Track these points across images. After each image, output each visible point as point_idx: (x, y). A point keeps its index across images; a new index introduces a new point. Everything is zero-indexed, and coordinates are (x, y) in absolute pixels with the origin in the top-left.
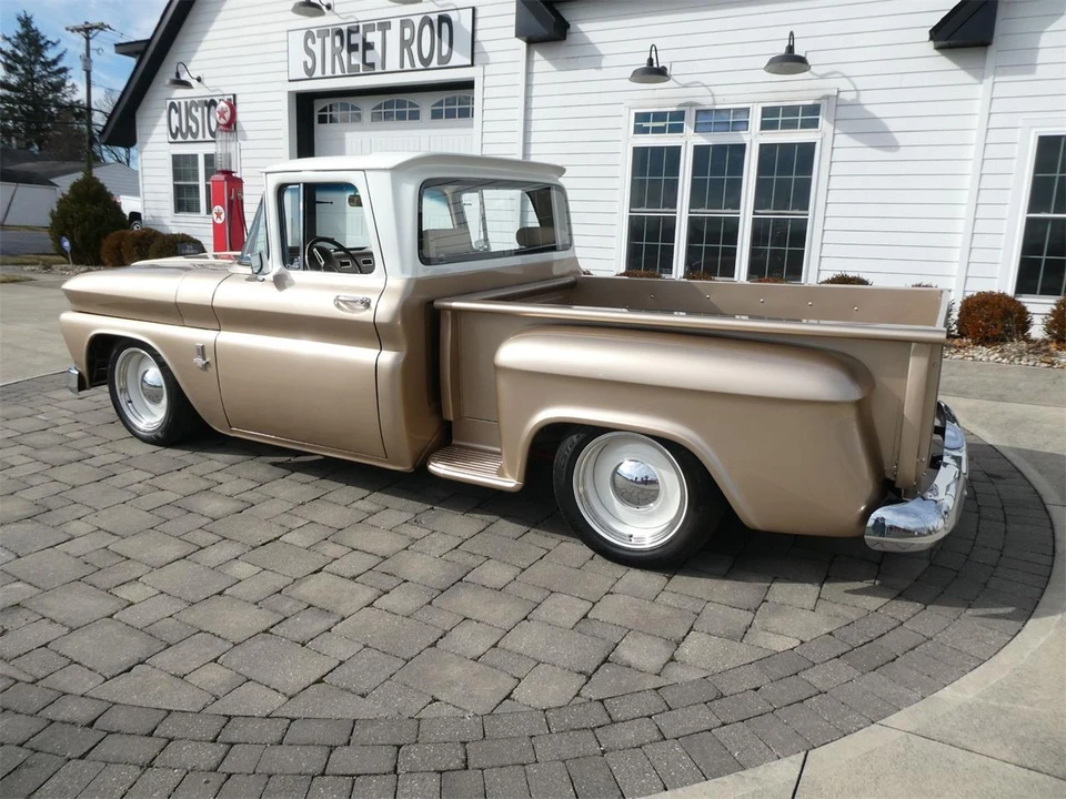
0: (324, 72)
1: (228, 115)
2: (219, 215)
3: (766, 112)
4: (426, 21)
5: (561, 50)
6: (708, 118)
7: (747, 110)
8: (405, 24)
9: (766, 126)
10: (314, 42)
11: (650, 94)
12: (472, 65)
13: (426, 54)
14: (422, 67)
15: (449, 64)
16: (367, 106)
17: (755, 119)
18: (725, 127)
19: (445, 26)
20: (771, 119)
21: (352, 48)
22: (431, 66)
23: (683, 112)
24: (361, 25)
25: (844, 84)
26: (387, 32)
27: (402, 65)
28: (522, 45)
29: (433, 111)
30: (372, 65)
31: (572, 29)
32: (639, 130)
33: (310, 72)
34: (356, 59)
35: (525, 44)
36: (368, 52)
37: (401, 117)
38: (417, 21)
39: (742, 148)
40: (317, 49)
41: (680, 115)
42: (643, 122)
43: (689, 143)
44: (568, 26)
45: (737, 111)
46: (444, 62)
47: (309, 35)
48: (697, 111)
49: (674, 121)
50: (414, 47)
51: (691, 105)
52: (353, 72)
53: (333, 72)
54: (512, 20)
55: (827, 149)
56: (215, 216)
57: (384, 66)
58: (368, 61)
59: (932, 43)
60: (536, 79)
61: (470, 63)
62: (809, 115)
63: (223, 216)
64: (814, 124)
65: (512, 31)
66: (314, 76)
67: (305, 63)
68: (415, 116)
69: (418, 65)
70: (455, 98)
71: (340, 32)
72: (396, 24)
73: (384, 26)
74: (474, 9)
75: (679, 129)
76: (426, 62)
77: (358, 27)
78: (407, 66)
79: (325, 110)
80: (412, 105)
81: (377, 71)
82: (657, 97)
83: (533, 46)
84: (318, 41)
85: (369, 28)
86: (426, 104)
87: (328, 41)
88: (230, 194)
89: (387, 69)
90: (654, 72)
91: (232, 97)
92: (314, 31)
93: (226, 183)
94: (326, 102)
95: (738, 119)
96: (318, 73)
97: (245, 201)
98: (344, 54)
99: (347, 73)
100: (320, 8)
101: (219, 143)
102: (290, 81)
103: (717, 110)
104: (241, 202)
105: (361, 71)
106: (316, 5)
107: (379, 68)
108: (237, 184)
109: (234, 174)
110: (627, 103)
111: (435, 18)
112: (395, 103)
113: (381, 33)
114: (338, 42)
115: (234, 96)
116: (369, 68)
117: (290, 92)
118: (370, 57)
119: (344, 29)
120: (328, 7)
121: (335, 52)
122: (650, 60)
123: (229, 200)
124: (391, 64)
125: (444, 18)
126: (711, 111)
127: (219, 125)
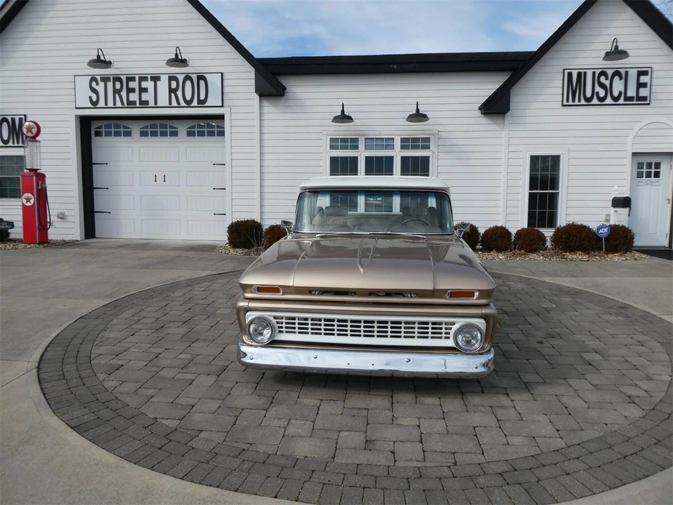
0: (106, 104)
1: (34, 131)
2: (28, 200)
3: (403, 140)
4: (188, 78)
5: (281, 102)
6: (371, 142)
7: (393, 139)
8: (172, 78)
9: (403, 147)
10: (97, 84)
11: (338, 129)
12: (222, 106)
13: (188, 97)
14: (186, 105)
15: (206, 105)
16: (136, 128)
17: (397, 144)
18: (382, 147)
19: (202, 83)
20: (406, 143)
21: (130, 90)
22: (192, 105)
23: (358, 138)
24: (137, 77)
25: (441, 128)
26: (158, 82)
27: (170, 103)
28: (256, 97)
29: (188, 131)
30: (147, 102)
31: (287, 90)
32: (332, 147)
33: (94, 104)
34: (134, 97)
35: (258, 97)
36: (143, 94)
37: (164, 134)
38: (181, 78)
39: (392, 158)
40: (100, 88)
41: (356, 140)
42: (334, 143)
43: (362, 156)
45: (387, 139)
46: (202, 103)
47: (93, 79)
48: (365, 139)
49: (352, 143)
50: (179, 93)
51: (362, 135)
52: (131, 104)
53: (115, 103)
54: (253, 82)
55: (435, 161)
56: (24, 201)
57: (156, 103)
58: (143, 99)
59: (480, 111)
60: (266, 117)
61: (221, 105)
62: (424, 143)
63: (32, 201)
64: (428, 147)
65: (253, 89)
66: (98, 106)
67: (90, 98)
68: (175, 134)
69: (183, 104)
70: (210, 125)
71: (120, 80)
72: (165, 79)
73: (156, 79)
74: (222, 74)
75: (356, 147)
76: (189, 103)
77: (134, 77)
78: (174, 103)
79: (99, 128)
80: (171, 127)
81: (150, 106)
82: (343, 130)
83: (263, 98)
84: (102, 84)
85: (143, 79)
86: (182, 128)
87: (110, 85)
88: (37, 185)
89: (159, 105)
90: (344, 118)
91: (23, 117)
92: (98, 78)
93: (34, 177)
94: (102, 123)
95: (388, 143)
96: (102, 103)
97: (48, 189)
98: (124, 94)
99: (126, 106)
100: (107, 64)
101: (26, 149)
102: (76, 108)
103: (376, 138)
104: (45, 190)
105: (138, 105)
106: (105, 62)
107: (152, 103)
108: (41, 177)
109: (38, 171)
110: (324, 133)
111: (194, 77)
112: (160, 125)
113: (153, 82)
114: (118, 85)
115: (25, 116)
116: (144, 104)
117: (76, 116)
118: (145, 97)
119: (124, 78)
120: (110, 63)
121: (116, 92)
122: (343, 111)
123: (37, 189)
124: (162, 102)
125: (201, 77)
126: (373, 138)
127: (27, 137)
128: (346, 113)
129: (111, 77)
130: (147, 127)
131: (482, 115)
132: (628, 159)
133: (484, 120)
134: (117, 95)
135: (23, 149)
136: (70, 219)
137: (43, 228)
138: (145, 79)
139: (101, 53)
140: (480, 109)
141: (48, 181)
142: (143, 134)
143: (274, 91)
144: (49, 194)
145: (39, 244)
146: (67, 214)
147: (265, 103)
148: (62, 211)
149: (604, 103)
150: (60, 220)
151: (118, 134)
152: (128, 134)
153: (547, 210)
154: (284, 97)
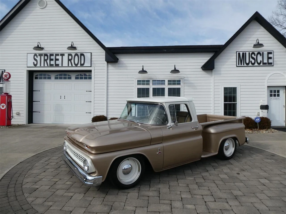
0: (40, 65)
1: (8, 76)
2: (3, 106)
3: (169, 81)
4: (76, 55)
5: (117, 65)
6: (155, 82)
7: (165, 80)
8: (69, 55)
9: (169, 84)
10: (37, 57)
11: (141, 76)
12: (91, 67)
13: (76, 63)
15: (84, 66)
16: (53, 76)
17: (166, 82)
18: (159, 84)
19: (82, 57)
21: (51, 60)
22: (78, 66)
23: (149, 80)
24: (54, 54)
25: (185, 76)
26: (63, 56)
27: (68, 65)
28: (106, 63)
29: (75, 77)
30: (58, 65)
31: (119, 60)
32: (138, 84)
33: (35, 65)
34: (53, 62)
35: (107, 63)
36: (57, 61)
37: (65, 78)
38: (73, 55)
39: (164, 89)
40: (38, 59)
41: (149, 81)
42: (139, 82)
43: (151, 87)
44: (118, 59)
45: (162, 81)
46: (82, 65)
47: (35, 55)
48: (153, 80)
50: (72, 61)
51: (151, 79)
52: (51, 65)
53: (44, 65)
54: (104, 57)
55: (183, 89)
56: (1, 107)
57: (62, 65)
58: (57, 63)
59: (201, 69)
60: (109, 71)
62: (178, 82)
63: (5, 107)
64: (179, 84)
65: (104, 59)
66: (37, 66)
67: (34, 63)
68: (70, 78)
69: (74, 65)
70: (85, 75)
71: (47, 55)
72: (66, 55)
73: (62, 55)
74: (91, 53)
75: (149, 84)
76: (76, 65)
77: (53, 54)
78: (70, 65)
79: (37, 75)
80: (68, 75)
81: (60, 66)
82: (143, 77)
83: (108, 63)
84: (39, 57)
85: (57, 55)
86: (73, 76)
87: (42, 57)
88: (8, 100)
90: (143, 71)
91: (4, 70)
92: (38, 54)
93: (7, 97)
94: (38, 73)
95: (162, 82)
97: (12, 102)
98: (48, 61)
99: (49, 66)
100: (42, 49)
101: (4, 84)
102: (27, 67)
103: (157, 80)
104: (11, 102)
105: (54, 66)
106: (41, 48)
107: (60, 65)
108: (10, 97)
109: (9, 94)
110: (135, 78)
111: (79, 54)
112: (63, 75)
113: (61, 56)
114: (46, 58)
115: (5, 70)
116: (57, 65)
117: (27, 70)
118: (57, 62)
119: (49, 54)
120: (43, 48)
121: (45, 60)
122: (143, 69)
123: (8, 102)
124: (65, 65)
125: (82, 55)
126: (156, 80)
127: (5, 79)
128: (144, 70)
129: (43, 54)
130: (58, 75)
131: (202, 71)
132: (266, 89)
133: (203, 72)
134: (45, 62)
135: (2, 84)
136: (21, 115)
137: (9, 119)
138: (58, 55)
139: (39, 44)
140: (202, 68)
141: (12, 98)
142: (56, 78)
143: (113, 60)
144: (13, 104)
145: (7, 126)
146: (20, 113)
147: (110, 65)
148: (18, 111)
149: (254, 65)
150: (17, 115)
151: (45, 78)
152: (49, 78)
153: (232, 111)
154: (118, 63)
